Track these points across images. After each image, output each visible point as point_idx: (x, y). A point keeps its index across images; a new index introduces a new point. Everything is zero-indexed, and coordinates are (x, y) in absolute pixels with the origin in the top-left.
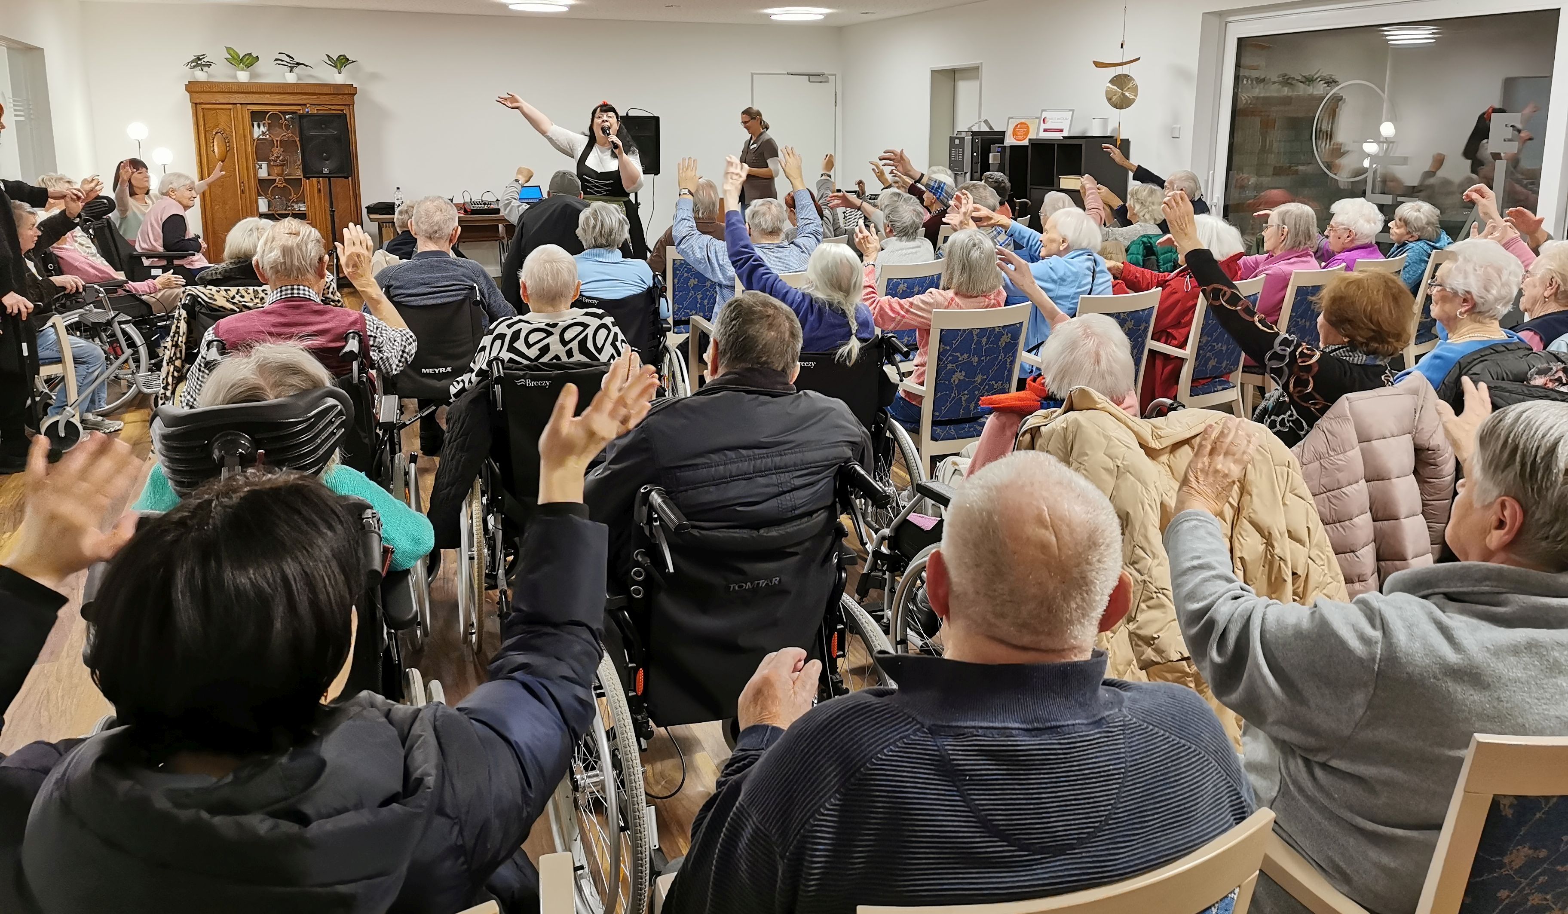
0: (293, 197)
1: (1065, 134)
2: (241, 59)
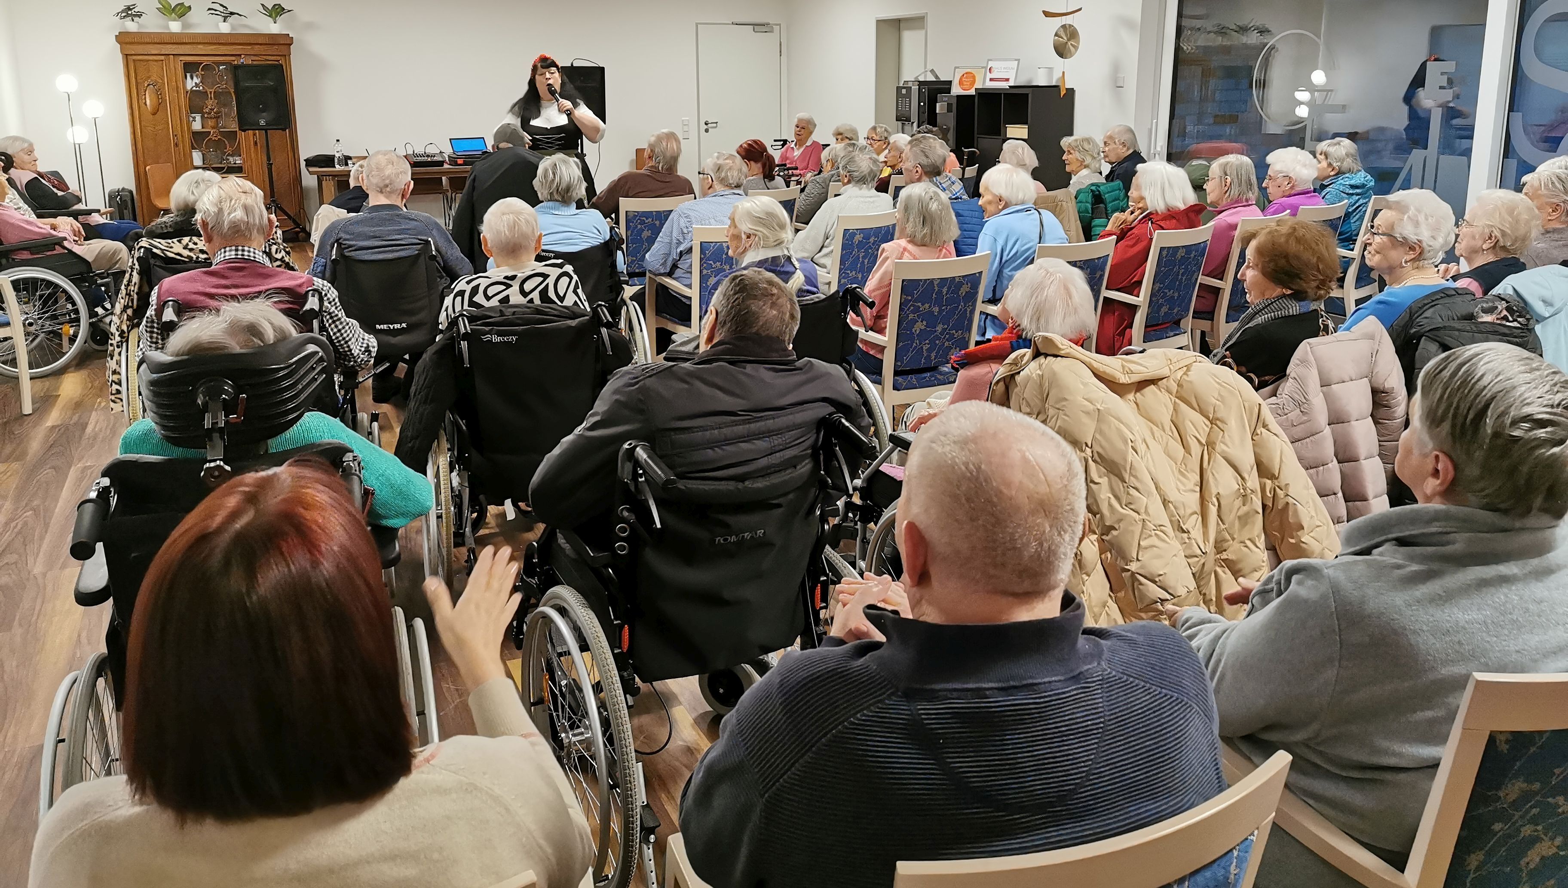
0: (229, 150)
1: (1012, 83)
2: (173, 9)
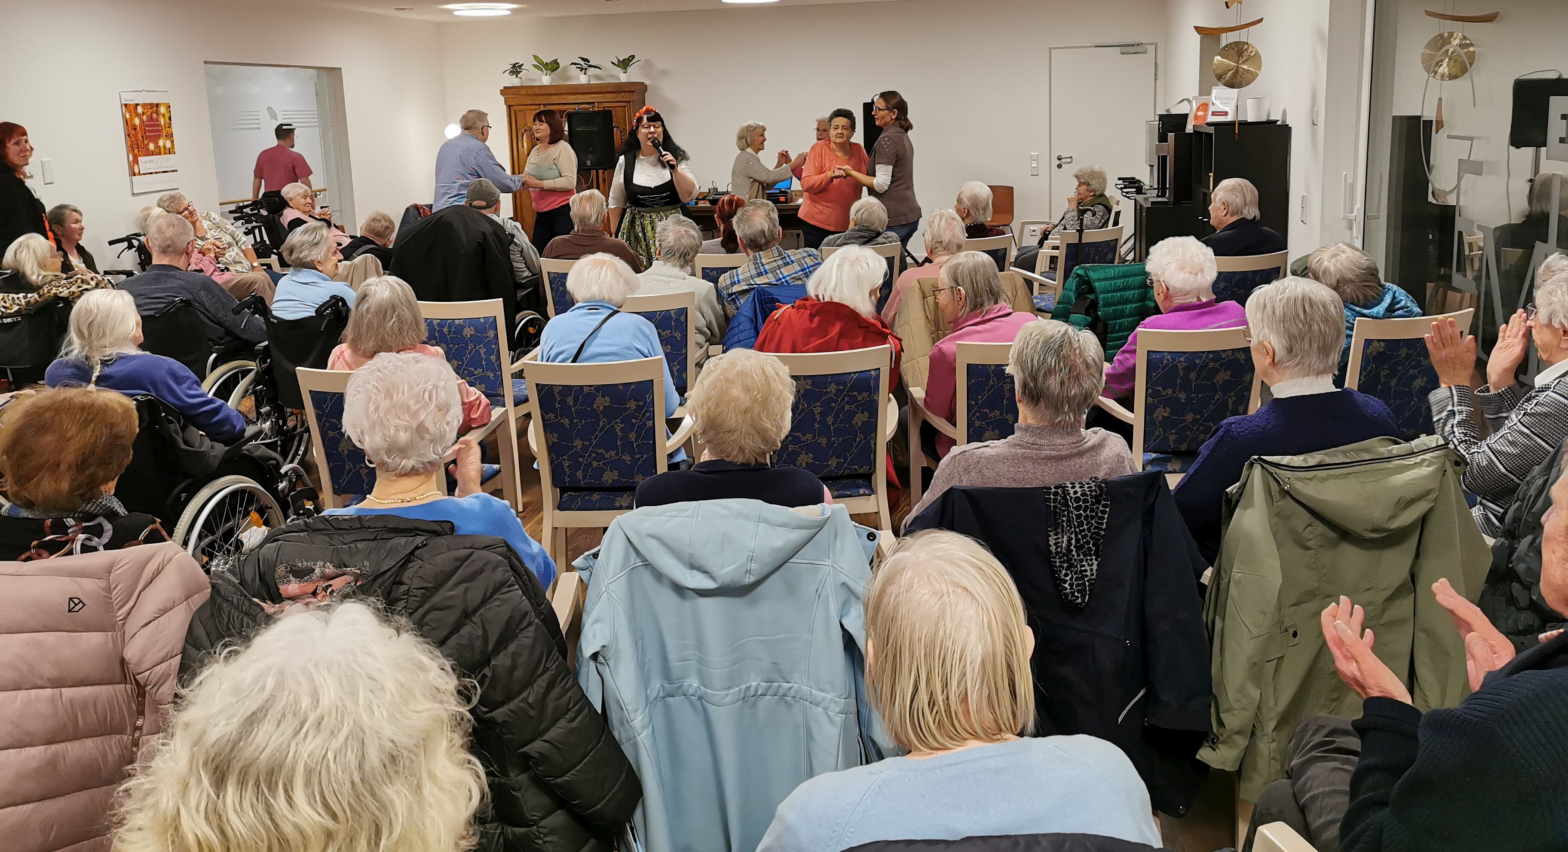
2: (546, 65)
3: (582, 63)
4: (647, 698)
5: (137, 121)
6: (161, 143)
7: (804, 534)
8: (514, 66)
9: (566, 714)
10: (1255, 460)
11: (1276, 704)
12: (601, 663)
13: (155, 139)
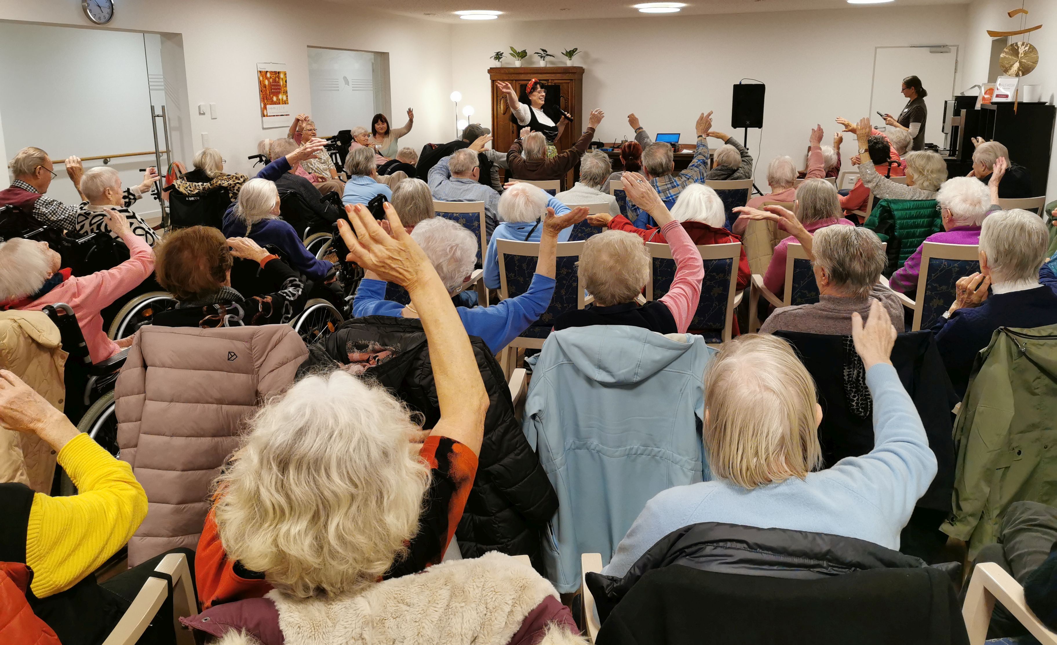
2: (518, 54)
3: (542, 52)
4: (565, 448)
5: (267, 82)
6: (280, 97)
7: (674, 353)
8: (497, 54)
9: (515, 450)
10: (1002, 329)
11: (1001, 498)
12: (538, 421)
13: (277, 94)
